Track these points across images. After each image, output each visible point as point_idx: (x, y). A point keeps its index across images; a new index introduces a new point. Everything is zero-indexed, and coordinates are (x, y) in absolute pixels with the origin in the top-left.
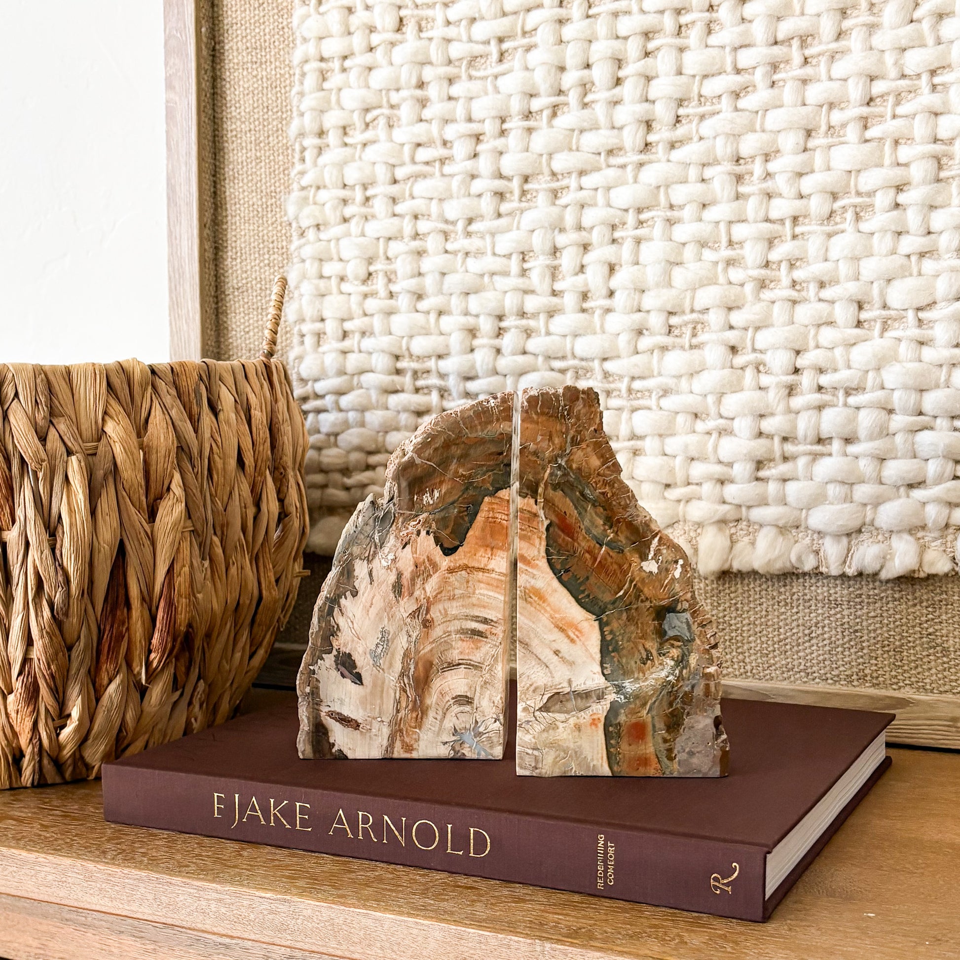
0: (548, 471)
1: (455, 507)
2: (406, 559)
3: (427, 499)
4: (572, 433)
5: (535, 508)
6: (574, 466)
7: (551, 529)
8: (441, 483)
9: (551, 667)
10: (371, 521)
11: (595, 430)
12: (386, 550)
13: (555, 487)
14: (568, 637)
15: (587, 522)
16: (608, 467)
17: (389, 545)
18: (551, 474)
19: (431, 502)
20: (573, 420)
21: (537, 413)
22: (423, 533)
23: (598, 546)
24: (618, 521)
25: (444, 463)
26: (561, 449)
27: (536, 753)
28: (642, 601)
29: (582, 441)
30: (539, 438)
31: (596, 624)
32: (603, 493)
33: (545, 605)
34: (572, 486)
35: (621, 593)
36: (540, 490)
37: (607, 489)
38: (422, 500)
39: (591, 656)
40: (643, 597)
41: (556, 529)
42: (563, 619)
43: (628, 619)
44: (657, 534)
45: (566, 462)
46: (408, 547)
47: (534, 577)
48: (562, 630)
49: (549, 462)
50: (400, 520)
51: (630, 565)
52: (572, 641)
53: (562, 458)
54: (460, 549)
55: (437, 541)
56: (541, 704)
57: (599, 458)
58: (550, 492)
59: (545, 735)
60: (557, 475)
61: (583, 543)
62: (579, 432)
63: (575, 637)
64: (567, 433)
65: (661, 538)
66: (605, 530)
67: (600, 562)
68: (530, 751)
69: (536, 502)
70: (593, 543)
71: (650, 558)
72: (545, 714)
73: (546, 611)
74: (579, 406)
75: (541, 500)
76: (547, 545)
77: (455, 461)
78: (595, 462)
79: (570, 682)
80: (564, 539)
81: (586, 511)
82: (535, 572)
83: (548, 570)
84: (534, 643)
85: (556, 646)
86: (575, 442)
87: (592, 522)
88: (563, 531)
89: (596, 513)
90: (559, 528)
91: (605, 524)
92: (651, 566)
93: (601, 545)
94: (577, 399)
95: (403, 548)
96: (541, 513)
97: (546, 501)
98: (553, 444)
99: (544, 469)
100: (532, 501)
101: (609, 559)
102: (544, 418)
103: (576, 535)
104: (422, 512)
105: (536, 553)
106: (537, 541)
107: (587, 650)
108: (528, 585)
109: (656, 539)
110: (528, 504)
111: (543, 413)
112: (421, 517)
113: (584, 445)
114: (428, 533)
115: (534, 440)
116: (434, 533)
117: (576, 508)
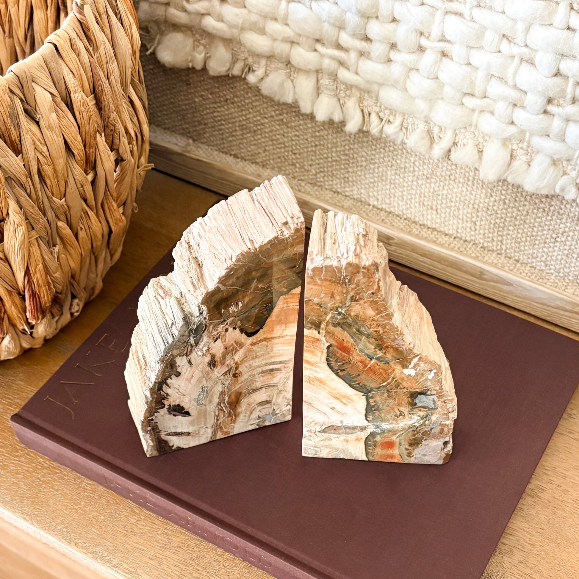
0: (330, 315)
1: (256, 309)
2: (218, 348)
3: (232, 309)
4: (352, 294)
5: (318, 336)
6: (352, 314)
7: (331, 348)
8: (244, 297)
9: (328, 415)
10: (186, 333)
11: (373, 293)
12: (201, 346)
13: (335, 325)
14: (342, 402)
15: (361, 346)
16: (382, 316)
17: (203, 343)
18: (332, 318)
19: (236, 310)
20: (353, 286)
21: (321, 279)
22: (231, 329)
23: (369, 359)
24: (387, 347)
25: (246, 284)
26: (341, 303)
27: (315, 449)
28: (401, 388)
29: (360, 299)
30: (322, 295)
31: (364, 397)
32: (376, 331)
33: (324, 386)
34: (350, 325)
35: (385, 384)
36: (322, 326)
37: (380, 329)
38: (229, 311)
39: (358, 411)
40: (401, 387)
41: (335, 348)
42: (338, 393)
43: (389, 396)
44: (418, 355)
45: (345, 311)
46: (219, 341)
47: (316, 372)
48: (337, 398)
49: (331, 310)
50: (211, 327)
51: (394, 370)
52: (345, 404)
53: (341, 308)
54: (261, 330)
55: (242, 331)
56: (320, 430)
57: (374, 310)
58: (331, 328)
59: (323, 442)
60: (337, 319)
61: (356, 357)
62: (359, 294)
63: (347, 403)
64: (347, 293)
65: (420, 358)
66: (375, 351)
67: (370, 368)
68: (312, 448)
69: (319, 333)
70: (365, 358)
71: (410, 367)
72: (323, 434)
73: (325, 389)
74: (360, 277)
75: (323, 332)
76: (327, 356)
77: (256, 280)
78: (371, 312)
79: (342, 422)
80: (341, 354)
81: (361, 340)
82: (317, 369)
83: (328, 368)
84: (316, 404)
85: (332, 406)
86: (353, 299)
87: (365, 347)
88: (340, 349)
89: (369, 342)
90: (338, 348)
91: (375, 348)
92: (410, 371)
93: (371, 359)
94: (358, 272)
95: (215, 341)
96: (323, 339)
97: (328, 332)
98: (335, 299)
99: (326, 314)
100: (316, 332)
101: (377, 367)
102: (328, 283)
103: (351, 353)
104: (229, 318)
105: (318, 360)
106: (319, 354)
107: (355, 409)
108: (311, 376)
109: (417, 359)
110: (312, 333)
111: (326, 280)
112: (228, 321)
113: (362, 302)
114: (234, 328)
115: (318, 296)
116: (240, 327)
117: (353, 338)
